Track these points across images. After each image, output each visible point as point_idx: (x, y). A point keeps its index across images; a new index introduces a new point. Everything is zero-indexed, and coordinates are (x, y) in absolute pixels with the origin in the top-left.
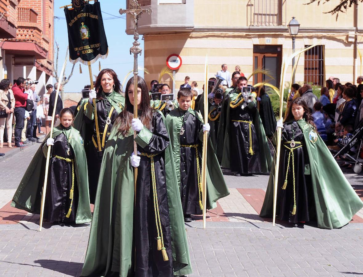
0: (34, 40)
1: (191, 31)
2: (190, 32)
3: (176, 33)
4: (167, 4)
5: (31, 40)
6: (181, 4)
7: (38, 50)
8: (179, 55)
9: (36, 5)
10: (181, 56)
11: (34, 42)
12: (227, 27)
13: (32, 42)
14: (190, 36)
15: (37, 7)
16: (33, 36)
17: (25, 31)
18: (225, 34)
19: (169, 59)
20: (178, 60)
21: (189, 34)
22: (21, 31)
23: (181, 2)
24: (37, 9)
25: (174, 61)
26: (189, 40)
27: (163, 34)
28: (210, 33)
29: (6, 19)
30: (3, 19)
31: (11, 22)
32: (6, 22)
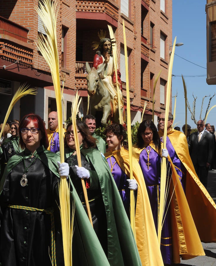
29: (30, 67)
30: (23, 67)
31: (44, 70)
32: (32, 70)
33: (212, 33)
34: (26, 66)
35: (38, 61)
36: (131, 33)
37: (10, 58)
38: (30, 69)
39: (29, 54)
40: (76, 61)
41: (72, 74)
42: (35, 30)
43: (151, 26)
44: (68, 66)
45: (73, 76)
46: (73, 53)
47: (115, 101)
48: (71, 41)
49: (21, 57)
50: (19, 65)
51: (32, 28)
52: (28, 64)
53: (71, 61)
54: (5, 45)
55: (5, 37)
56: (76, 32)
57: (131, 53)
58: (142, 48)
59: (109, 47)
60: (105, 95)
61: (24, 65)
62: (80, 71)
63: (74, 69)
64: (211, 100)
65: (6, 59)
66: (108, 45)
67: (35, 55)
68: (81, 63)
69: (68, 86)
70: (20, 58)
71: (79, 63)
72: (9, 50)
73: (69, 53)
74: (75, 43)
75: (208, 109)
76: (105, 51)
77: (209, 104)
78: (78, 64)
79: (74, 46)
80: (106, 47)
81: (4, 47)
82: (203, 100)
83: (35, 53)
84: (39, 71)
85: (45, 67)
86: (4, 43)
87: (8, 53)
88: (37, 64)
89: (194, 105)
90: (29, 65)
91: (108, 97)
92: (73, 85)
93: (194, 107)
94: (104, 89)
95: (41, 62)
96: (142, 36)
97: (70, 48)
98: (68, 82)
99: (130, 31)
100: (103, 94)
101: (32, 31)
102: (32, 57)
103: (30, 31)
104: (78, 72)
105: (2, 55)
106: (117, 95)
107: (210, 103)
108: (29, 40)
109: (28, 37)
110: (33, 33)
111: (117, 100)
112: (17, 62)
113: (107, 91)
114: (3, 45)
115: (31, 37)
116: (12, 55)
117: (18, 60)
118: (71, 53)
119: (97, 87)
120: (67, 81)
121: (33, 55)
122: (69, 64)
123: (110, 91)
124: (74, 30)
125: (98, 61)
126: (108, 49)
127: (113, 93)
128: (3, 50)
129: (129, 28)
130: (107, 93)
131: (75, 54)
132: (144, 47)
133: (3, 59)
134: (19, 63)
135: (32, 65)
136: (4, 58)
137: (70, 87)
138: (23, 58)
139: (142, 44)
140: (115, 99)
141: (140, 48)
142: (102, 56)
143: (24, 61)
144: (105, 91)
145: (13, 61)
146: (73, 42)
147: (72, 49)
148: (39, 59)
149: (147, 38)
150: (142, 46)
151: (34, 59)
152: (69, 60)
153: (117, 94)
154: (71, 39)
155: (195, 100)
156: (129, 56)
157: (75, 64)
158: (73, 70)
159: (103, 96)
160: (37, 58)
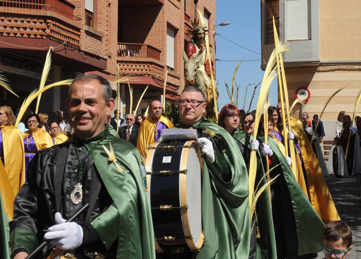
0: (151, 74)
1: (318, 65)
2: (317, 67)
3: (304, 67)
4: (294, 40)
5: (148, 75)
6: (307, 41)
7: (159, 84)
8: (308, 88)
9: (160, 43)
10: (309, 89)
11: (151, 76)
12: (353, 61)
13: (149, 76)
14: (318, 70)
15: (161, 45)
16: (150, 71)
17: (142, 66)
18: (351, 68)
19: (298, 92)
20: (306, 93)
21: (317, 68)
22: (138, 66)
23: (307, 38)
24: (161, 46)
25: (303, 94)
26: (316, 74)
27: (293, 69)
28: (336, 67)
29: (77, 49)
30: (70, 48)
31: (91, 53)
32: (79, 52)
33: (267, 12)
34: (73, 48)
35: (86, 42)
36: (177, 10)
37: (57, 39)
38: (77, 51)
39: (76, 34)
40: (118, 42)
41: (114, 57)
42: (82, 6)
43: (194, 2)
44: (110, 48)
45: (115, 59)
46: (114, 32)
47: (210, 90)
48: (112, 19)
49: (69, 37)
50: (66, 46)
51: (80, 4)
52: (75, 46)
53: (112, 42)
54: (53, 24)
55: (53, 15)
56: (117, 8)
57: (177, 33)
58: (186, 28)
59: (203, 36)
60: (201, 85)
61: (71, 47)
62: (122, 54)
63: (116, 52)
64: (256, 88)
65: (54, 39)
66: (202, 34)
67: (82, 36)
68: (124, 45)
69: (110, 71)
70: (68, 39)
71: (122, 44)
72: (57, 30)
73: (111, 33)
74: (117, 21)
75: (252, 99)
76: (199, 40)
77: (254, 94)
78: (120, 45)
79: (116, 25)
80: (200, 36)
81: (52, 26)
82: (247, 88)
83: (82, 33)
84: (86, 53)
85: (92, 49)
86: (52, 21)
87: (56, 32)
88: (84, 46)
89: (236, 95)
90: (77, 46)
91: (204, 86)
92: (114, 70)
93: (236, 97)
94: (200, 78)
95: (88, 43)
96: (185, 14)
97: (112, 27)
98: (110, 67)
99: (177, 8)
100: (199, 84)
101: (80, 8)
102: (79, 38)
103: (77, 8)
104: (120, 55)
105: (49, 34)
106: (212, 85)
107: (254, 92)
108: (76, 18)
109: (75, 14)
110: (80, 10)
111: (211, 89)
112: (64, 43)
113: (202, 80)
114: (51, 23)
115: (78, 14)
116: (59, 35)
117: (66, 40)
118: (112, 33)
119: (195, 76)
120: (109, 65)
121: (80, 35)
122: (111, 45)
123: (205, 80)
124: (116, 6)
125: (192, 50)
126: (202, 37)
127: (208, 83)
128: (51, 30)
129: (175, 4)
130: (203, 82)
131: (117, 35)
132: (187, 27)
133: (50, 39)
134: (66, 44)
135: (79, 47)
136: (52, 39)
137: (112, 73)
138: (71, 38)
139: (185, 23)
140: (210, 89)
141: (184, 27)
142: (195, 45)
143: (72, 42)
144: (200, 81)
145: (60, 42)
146: (115, 20)
147: (114, 28)
148: (86, 40)
149: (190, 17)
150: (186, 26)
151: (81, 39)
152: (111, 41)
153: (211, 83)
154: (113, 17)
155: (238, 88)
156: (175, 38)
157: (117, 46)
158: (114, 53)
159: (199, 85)
160: (84, 39)
